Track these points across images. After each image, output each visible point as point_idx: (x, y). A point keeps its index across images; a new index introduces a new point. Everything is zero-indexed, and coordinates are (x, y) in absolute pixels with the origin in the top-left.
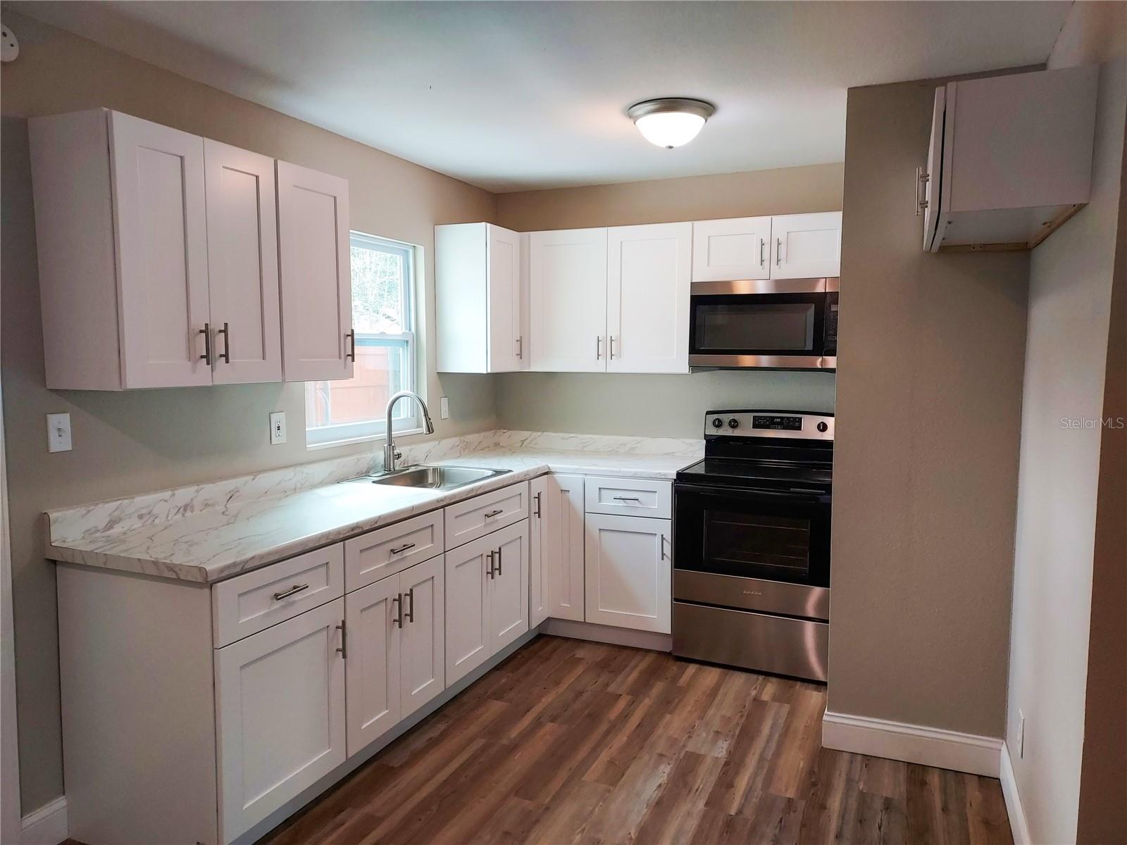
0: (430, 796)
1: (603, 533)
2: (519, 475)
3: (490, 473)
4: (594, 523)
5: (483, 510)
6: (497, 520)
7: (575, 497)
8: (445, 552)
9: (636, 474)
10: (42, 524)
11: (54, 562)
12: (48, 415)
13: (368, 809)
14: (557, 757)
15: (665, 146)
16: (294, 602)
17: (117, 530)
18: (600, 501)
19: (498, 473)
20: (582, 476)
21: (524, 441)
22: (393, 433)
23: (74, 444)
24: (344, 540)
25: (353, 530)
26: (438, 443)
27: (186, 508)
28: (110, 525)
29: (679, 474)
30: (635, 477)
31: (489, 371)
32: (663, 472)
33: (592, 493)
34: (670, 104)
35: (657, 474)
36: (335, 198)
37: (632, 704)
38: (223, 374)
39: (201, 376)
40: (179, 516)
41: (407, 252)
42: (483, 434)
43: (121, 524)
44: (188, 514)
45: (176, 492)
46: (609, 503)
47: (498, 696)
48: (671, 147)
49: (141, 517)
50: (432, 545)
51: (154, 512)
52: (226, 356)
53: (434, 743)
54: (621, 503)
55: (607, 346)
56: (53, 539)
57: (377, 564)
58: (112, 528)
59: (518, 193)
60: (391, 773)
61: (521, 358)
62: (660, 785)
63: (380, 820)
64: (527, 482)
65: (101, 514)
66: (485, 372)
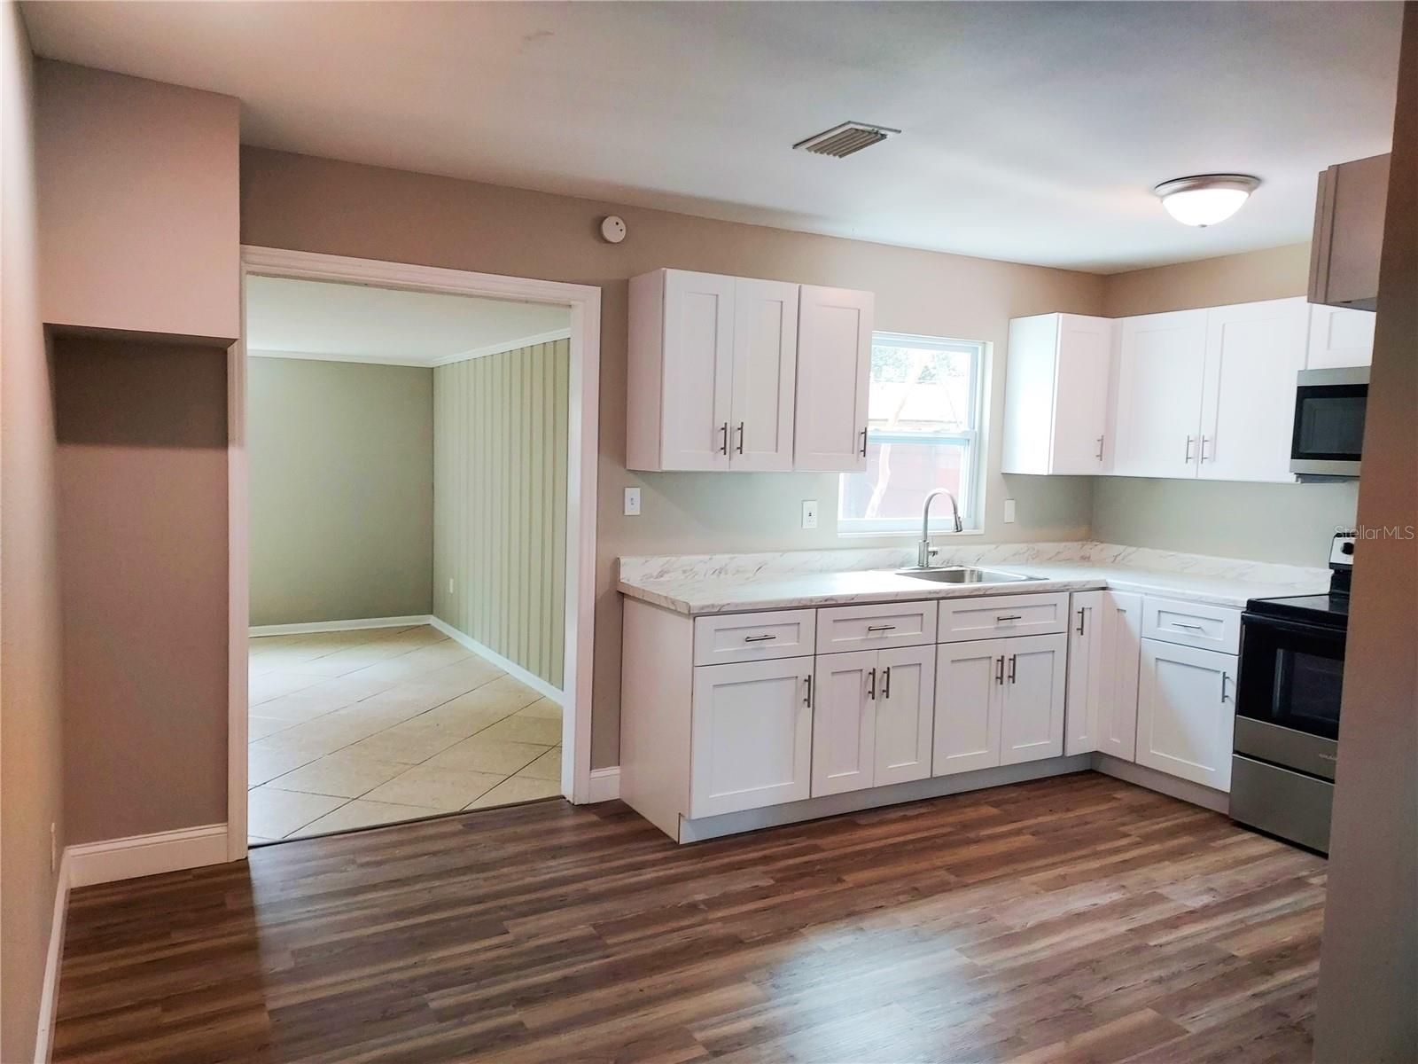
0: (872, 850)
1: (1160, 662)
2: (1053, 585)
3: (1024, 578)
4: (1151, 650)
5: (996, 612)
6: (1015, 626)
7: (1132, 618)
8: (937, 644)
9: (1201, 597)
10: (616, 565)
11: (622, 595)
12: (627, 489)
13: (818, 842)
14: (1009, 858)
15: (1196, 225)
16: (762, 649)
17: (666, 578)
18: (1159, 625)
19: (1031, 579)
20: (1139, 596)
21: (1116, 556)
22: (928, 532)
23: (641, 511)
24: (818, 607)
25: (826, 601)
26: (995, 546)
27: (720, 571)
28: (661, 575)
29: (1250, 603)
30: (1199, 601)
31: (1051, 473)
32: (1232, 598)
33: (1151, 615)
34: (1203, 181)
35: (1225, 600)
36: (859, 311)
37: (1137, 845)
38: (739, 463)
39: (721, 464)
40: (715, 576)
41: (977, 348)
42: (1064, 544)
43: (669, 575)
44: (722, 576)
45: (714, 557)
46: (1168, 629)
47: (996, 804)
48: (1204, 226)
49: (684, 572)
50: (919, 633)
51: (695, 569)
52: (740, 448)
53: (905, 819)
54: (1183, 631)
55: (1199, 448)
56: (621, 577)
57: (852, 637)
58: (662, 576)
59: (1119, 274)
60: (857, 826)
61: (1101, 460)
62: (1096, 904)
63: (823, 850)
64: (1068, 593)
65: (657, 563)
66: (1046, 474)
